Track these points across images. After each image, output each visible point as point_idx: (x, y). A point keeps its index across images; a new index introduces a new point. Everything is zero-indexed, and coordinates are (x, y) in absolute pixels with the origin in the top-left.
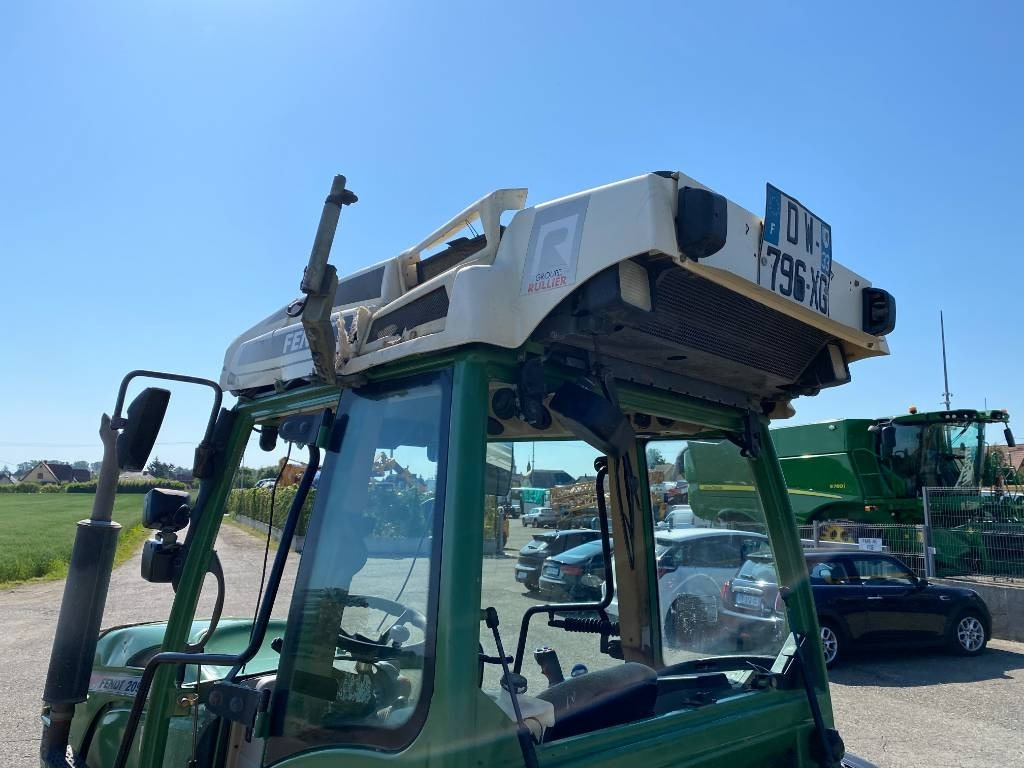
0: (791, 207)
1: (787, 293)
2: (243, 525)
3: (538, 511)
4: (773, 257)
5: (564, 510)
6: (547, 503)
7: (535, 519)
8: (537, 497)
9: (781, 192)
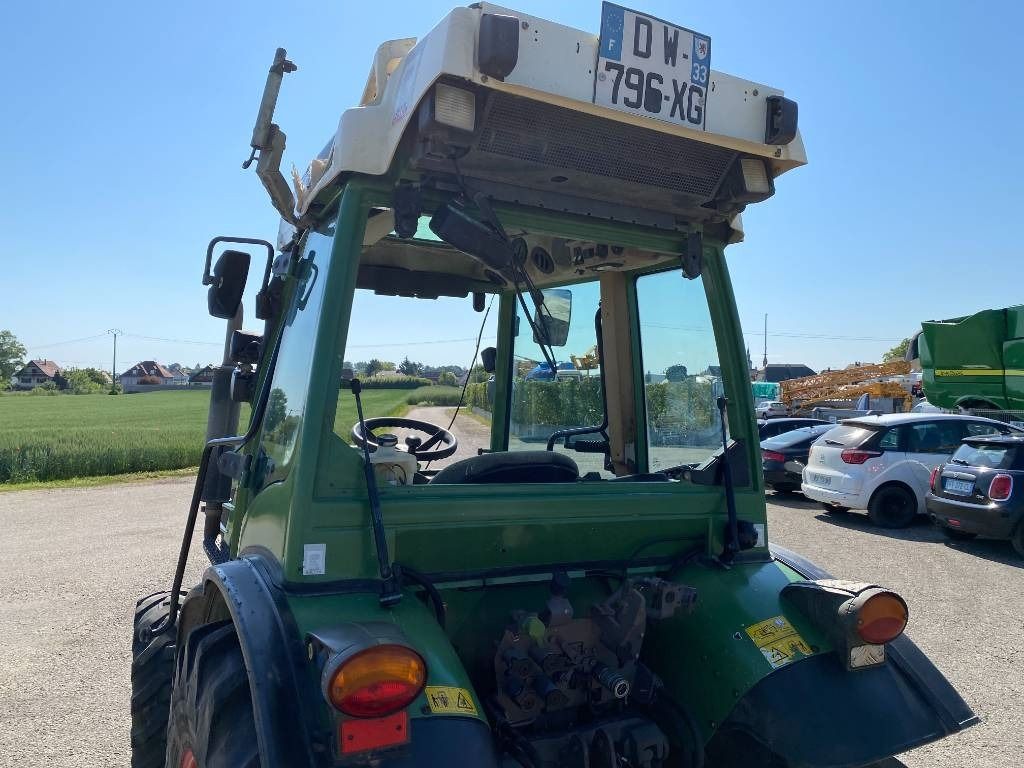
0: (639, 22)
1: (637, 105)
2: (477, 416)
3: (767, 405)
4: (614, 73)
5: (795, 404)
6: (778, 397)
7: (764, 413)
8: (769, 392)
9: (625, 9)
